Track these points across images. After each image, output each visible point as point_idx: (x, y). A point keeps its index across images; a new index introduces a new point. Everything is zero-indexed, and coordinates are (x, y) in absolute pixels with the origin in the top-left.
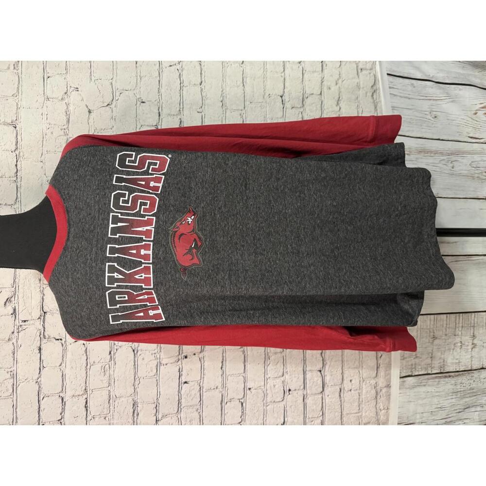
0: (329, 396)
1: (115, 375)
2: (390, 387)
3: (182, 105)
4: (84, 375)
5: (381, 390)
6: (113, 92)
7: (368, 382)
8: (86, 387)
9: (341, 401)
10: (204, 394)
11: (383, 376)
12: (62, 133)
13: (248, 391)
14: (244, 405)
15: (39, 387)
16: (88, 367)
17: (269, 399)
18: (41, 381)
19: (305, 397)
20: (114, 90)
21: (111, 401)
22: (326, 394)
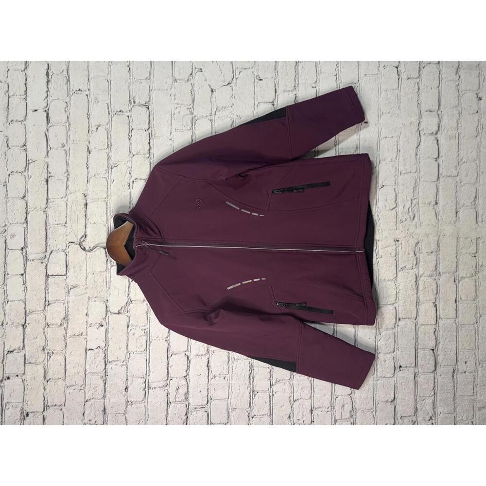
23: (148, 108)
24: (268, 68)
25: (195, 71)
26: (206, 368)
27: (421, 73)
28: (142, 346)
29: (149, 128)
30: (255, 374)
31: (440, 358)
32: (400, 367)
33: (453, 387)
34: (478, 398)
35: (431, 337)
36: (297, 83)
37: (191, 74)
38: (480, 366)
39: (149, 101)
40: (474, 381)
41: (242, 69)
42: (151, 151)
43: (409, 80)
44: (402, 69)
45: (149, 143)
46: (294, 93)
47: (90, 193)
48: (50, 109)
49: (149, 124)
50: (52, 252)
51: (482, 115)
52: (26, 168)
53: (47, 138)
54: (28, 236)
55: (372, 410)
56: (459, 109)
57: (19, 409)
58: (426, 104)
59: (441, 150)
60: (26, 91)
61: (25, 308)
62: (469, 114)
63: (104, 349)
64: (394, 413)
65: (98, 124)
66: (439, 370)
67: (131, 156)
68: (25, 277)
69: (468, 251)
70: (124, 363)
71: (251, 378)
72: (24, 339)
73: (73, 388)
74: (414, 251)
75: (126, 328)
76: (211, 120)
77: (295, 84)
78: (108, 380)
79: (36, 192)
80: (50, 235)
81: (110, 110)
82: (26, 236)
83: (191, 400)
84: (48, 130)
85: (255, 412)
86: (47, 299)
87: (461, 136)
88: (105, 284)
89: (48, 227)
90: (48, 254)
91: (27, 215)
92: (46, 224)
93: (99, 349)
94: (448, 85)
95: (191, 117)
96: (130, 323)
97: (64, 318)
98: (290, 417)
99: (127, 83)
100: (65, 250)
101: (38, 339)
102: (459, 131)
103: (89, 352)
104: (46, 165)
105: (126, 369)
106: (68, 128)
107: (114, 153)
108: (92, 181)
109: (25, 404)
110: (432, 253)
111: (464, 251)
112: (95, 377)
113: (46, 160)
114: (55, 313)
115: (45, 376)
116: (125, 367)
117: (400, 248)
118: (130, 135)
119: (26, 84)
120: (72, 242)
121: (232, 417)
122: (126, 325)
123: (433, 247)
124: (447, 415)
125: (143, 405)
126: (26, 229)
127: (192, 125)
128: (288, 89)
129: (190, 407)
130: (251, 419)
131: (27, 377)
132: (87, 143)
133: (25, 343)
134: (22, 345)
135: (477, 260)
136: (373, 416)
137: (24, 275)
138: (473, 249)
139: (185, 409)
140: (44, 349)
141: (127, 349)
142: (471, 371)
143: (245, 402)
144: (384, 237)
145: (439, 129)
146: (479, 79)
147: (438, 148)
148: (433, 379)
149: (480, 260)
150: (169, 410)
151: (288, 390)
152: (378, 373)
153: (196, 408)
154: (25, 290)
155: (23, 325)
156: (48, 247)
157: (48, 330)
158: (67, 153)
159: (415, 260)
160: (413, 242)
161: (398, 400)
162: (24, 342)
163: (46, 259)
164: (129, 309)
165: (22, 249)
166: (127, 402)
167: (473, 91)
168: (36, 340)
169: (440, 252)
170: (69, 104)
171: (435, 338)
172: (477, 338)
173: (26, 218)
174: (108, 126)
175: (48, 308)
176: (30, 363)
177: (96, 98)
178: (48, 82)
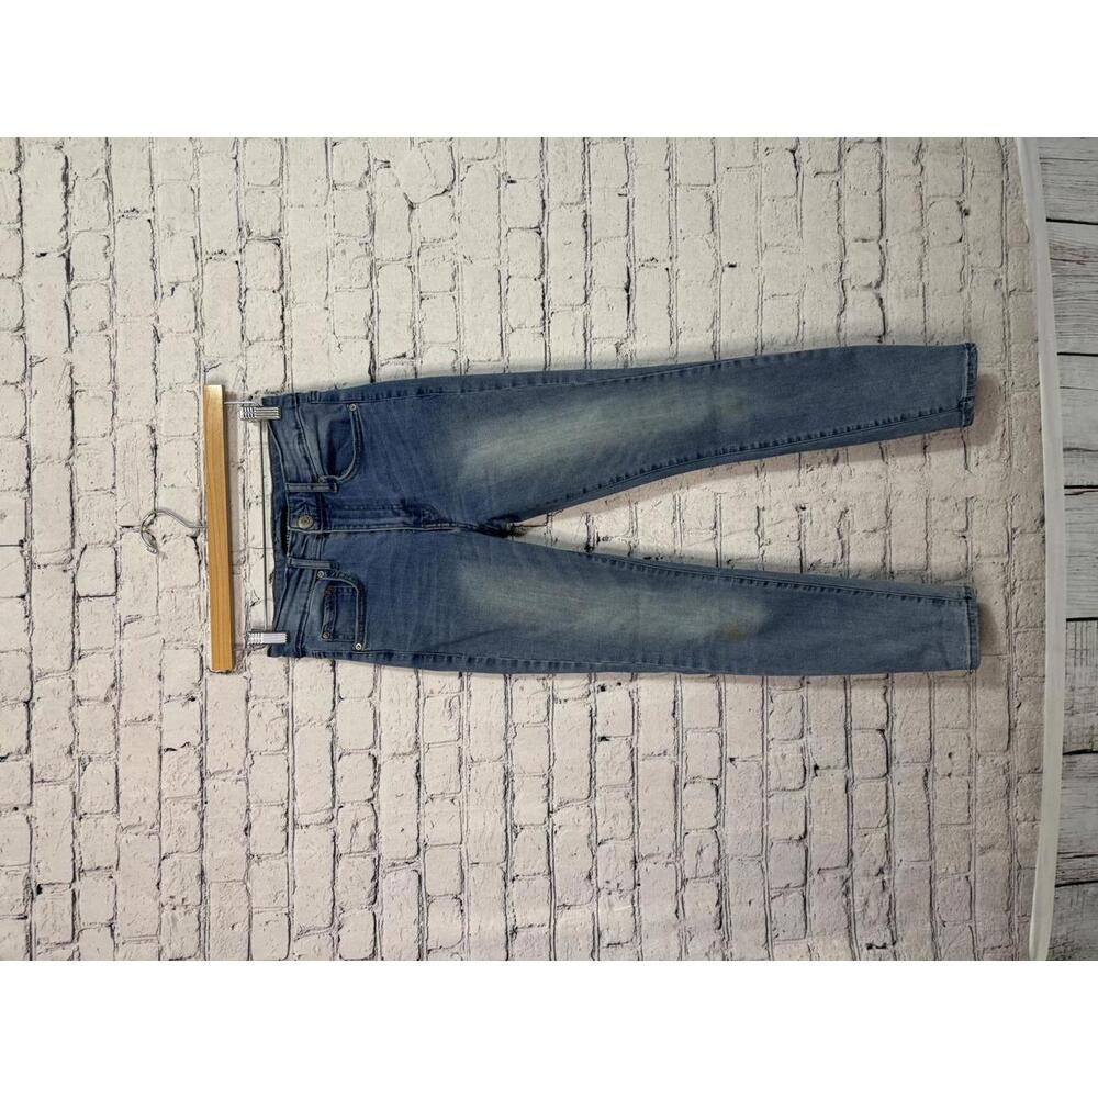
0: (903, 785)
1: (470, 719)
2: (1041, 772)
3: (587, 182)
4: (413, 716)
5: (1019, 779)
6: (454, 164)
7: (989, 759)
8: (417, 738)
9: (927, 796)
10: (640, 763)
11: (1022, 749)
12: (361, 251)
13: (729, 764)
14: (721, 791)
15: (333, 736)
16: (421, 700)
17: (773, 784)
18: (335, 724)
19: (849, 785)
20: (456, 161)
21: (463, 768)
22: (896, 781)
23: (279, 245)
24: (526, 156)
25: (374, 167)
26: (414, 780)
27: (842, 161)
28: (277, 739)
29: (282, 285)
30: (515, 790)
31: (898, 748)
32: (816, 767)
33: (925, 806)
34: (980, 829)
35: (876, 706)
36: (587, 187)
37: (367, 173)
38: (979, 763)
39: (280, 230)
40: (969, 793)
41: (473, 159)
42: (286, 334)
43: (819, 177)
44: (803, 153)
45: (282, 318)
46: (582, 207)
47: (162, 425)
48: (72, 252)
49: (281, 277)
50: (85, 548)
51: (971, 245)
52: (26, 374)
53: (68, 311)
54: (34, 516)
55: (760, 858)
56: (924, 234)
57: (21, 878)
58: (854, 226)
59: (889, 317)
60: (21, 214)
61: (30, 666)
62: (944, 244)
63: (199, 748)
64: (804, 864)
65: (175, 280)
66: (897, 772)
67: (245, 343)
68: (30, 602)
69: (949, 526)
70: (241, 776)
71: (509, 798)
72: (29, 732)
73: (135, 830)
74: (838, 530)
75: (244, 702)
76: (410, 267)
77: (584, 189)
78: (208, 812)
79: (48, 424)
80: (80, 514)
81: (198, 250)
82: (29, 517)
83: (382, 848)
84: (69, 295)
85: (517, 871)
86: (76, 645)
87: (929, 290)
88: (197, 612)
89: (76, 497)
90: (76, 552)
91: (29, 473)
92: (71, 490)
93: (187, 748)
94: (899, 187)
95: (368, 260)
96: (252, 693)
97: (113, 686)
98: (589, 877)
99: (234, 194)
100: (114, 542)
101: (58, 731)
102: (925, 279)
103: (166, 756)
104: (69, 367)
105: (244, 787)
106: (111, 289)
107: (210, 340)
108: (164, 399)
109: (33, 866)
110: (875, 531)
111: (940, 525)
112: (180, 807)
113: (69, 357)
114: (93, 676)
115: (74, 807)
116: (243, 783)
117: (807, 523)
118: (242, 301)
119: (20, 200)
120: (128, 527)
121: (469, 883)
122: (244, 697)
123: (877, 519)
124: (914, 865)
125: (282, 862)
126: (28, 501)
127: (371, 278)
128: (569, 200)
129: (381, 862)
130: (509, 883)
131: (37, 811)
132: (152, 320)
133: (31, 739)
134: (25, 744)
135: (969, 544)
136: (762, 868)
137: (27, 597)
138: (959, 522)
139: (372, 868)
140: (71, 752)
141: (246, 746)
142: (962, 771)
143: (496, 848)
144: (774, 501)
145: (882, 277)
146: (963, 172)
147: (884, 315)
148: (884, 791)
149: (974, 543)
150: (339, 871)
151: (586, 822)
152: (771, 782)
153: (394, 865)
154: (30, 628)
155: (27, 702)
156: (77, 539)
157: (80, 711)
158: (111, 342)
159: (840, 546)
160: (833, 510)
161: (813, 836)
162: (28, 738)
163: (74, 562)
164: (248, 663)
165: (21, 544)
166: (250, 856)
167: (951, 197)
168: (55, 732)
169: (892, 530)
170: (112, 240)
171: (885, 705)
172: (973, 704)
173: (29, 479)
174: (194, 285)
175: (79, 665)
176: (43, 781)
177: (169, 226)
178: (67, 194)
